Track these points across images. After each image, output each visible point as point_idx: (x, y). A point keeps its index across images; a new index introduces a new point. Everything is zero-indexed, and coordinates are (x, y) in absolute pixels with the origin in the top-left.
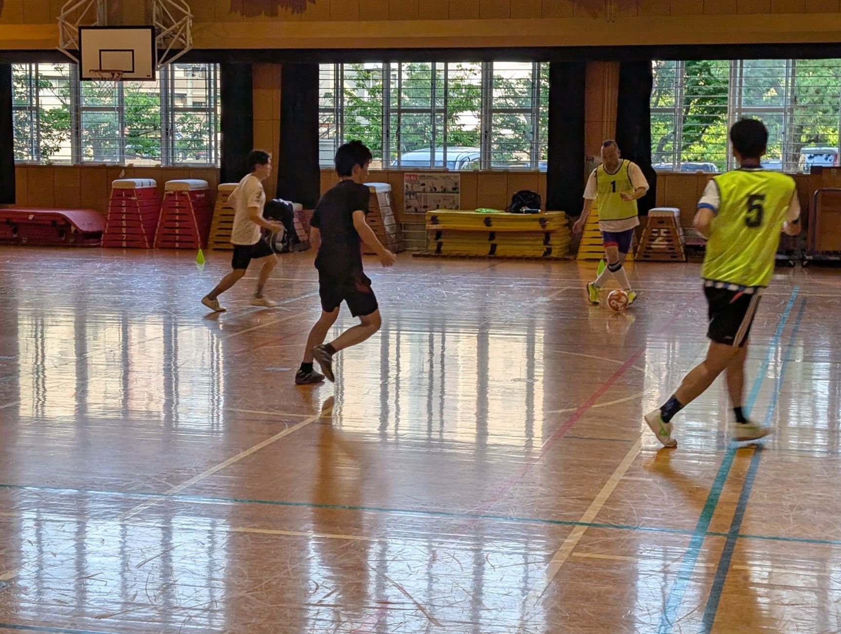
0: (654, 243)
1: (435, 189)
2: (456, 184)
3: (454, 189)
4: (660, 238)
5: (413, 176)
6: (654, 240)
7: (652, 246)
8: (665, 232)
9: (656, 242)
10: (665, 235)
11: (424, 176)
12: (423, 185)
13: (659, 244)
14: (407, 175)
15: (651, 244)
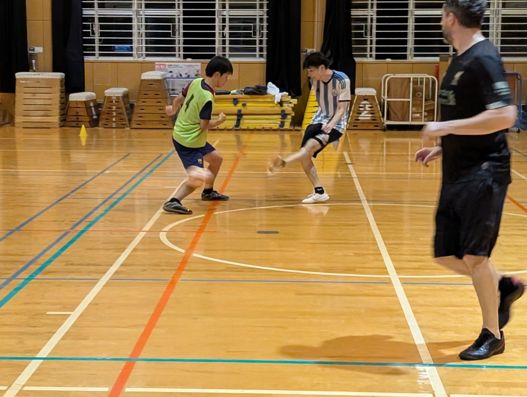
0: (361, 115)
1: (181, 75)
2: (198, 71)
3: (196, 75)
4: (366, 112)
5: (163, 65)
6: (360, 114)
7: (360, 118)
8: (369, 107)
9: (363, 114)
10: (369, 109)
11: (171, 65)
12: (171, 72)
13: (365, 116)
14: (158, 65)
15: (359, 117)
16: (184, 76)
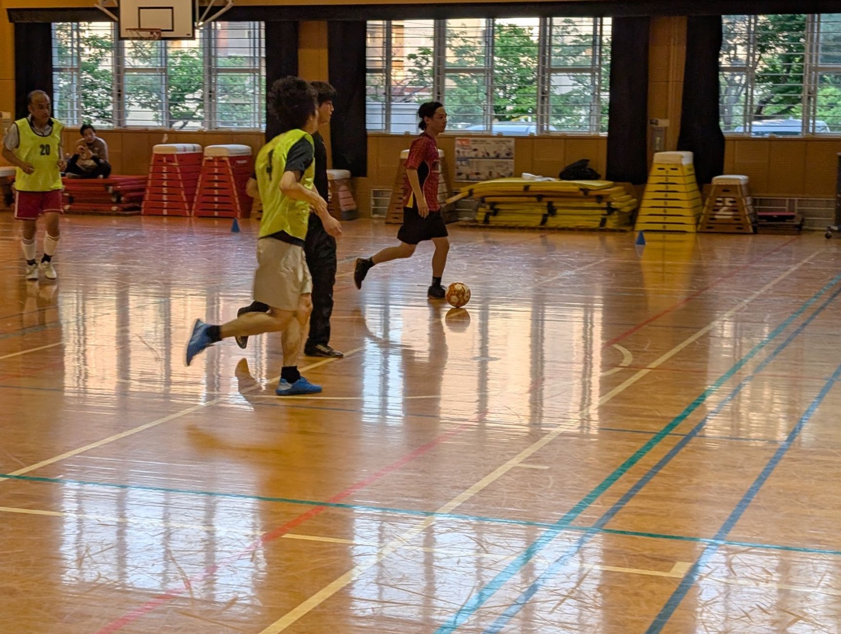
0: (718, 213)
1: (488, 154)
2: (510, 149)
3: (508, 154)
4: (725, 208)
5: (465, 140)
6: (718, 210)
7: (717, 217)
8: (731, 202)
9: (721, 212)
11: (476, 141)
12: (475, 150)
13: (724, 214)
14: (459, 140)
15: (715, 215)
16: (492, 155)
